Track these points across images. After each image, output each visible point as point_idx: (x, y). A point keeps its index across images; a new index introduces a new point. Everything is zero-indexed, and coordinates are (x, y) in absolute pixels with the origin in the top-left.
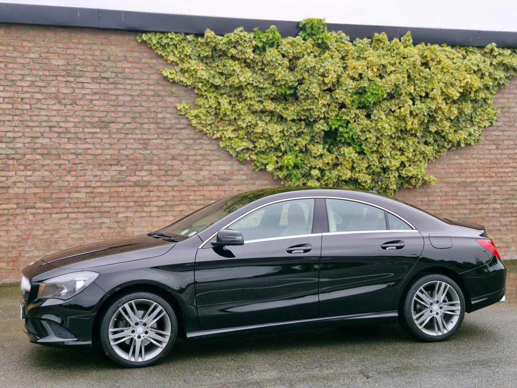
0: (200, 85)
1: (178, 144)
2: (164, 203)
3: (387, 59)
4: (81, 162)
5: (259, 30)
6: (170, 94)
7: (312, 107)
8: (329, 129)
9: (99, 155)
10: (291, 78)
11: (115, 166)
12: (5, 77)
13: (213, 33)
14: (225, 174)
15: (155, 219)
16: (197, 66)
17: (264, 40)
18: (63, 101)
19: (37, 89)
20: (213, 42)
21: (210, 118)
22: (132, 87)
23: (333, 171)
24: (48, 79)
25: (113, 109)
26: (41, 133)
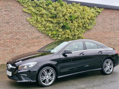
0: (33, 13)
1: (27, 28)
2: (23, 44)
3: (76, 9)
4: (2, 33)
6: (25, 15)
7: (60, 20)
8: (63, 25)
9: (7, 31)
10: (55, 12)
11: (11, 34)
14: (38, 36)
15: (21, 48)
16: (32, 8)
17: (48, 3)
20: (36, 2)
21: (35, 22)
22: (15, 13)
23: (64, 36)
25: (10, 19)
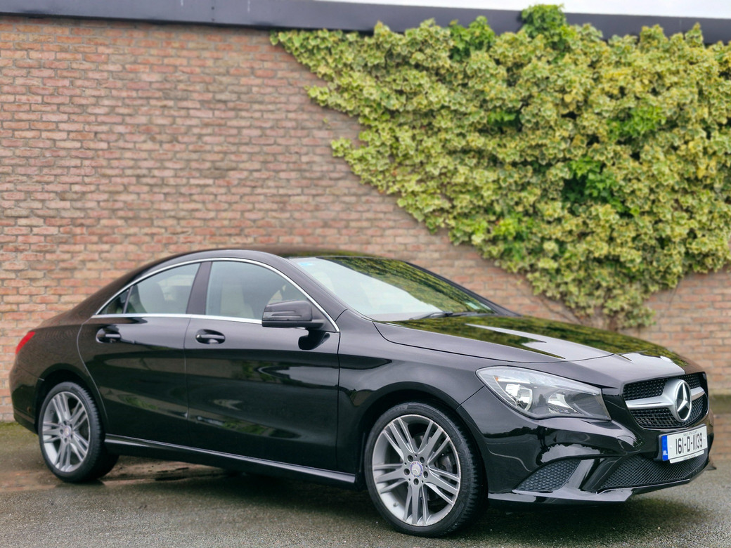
0: (367, 111)
1: (333, 202)
3: (665, 65)
4: (185, 230)
5: (459, 23)
6: (321, 124)
7: (544, 141)
8: (572, 177)
9: (212, 219)
10: (511, 96)
11: (236, 237)
12: (70, 100)
13: (387, 29)
14: (406, 249)
16: (362, 81)
17: (468, 38)
18: (158, 137)
19: (119, 119)
20: (387, 42)
21: (383, 162)
22: (262, 116)
23: (578, 245)
24: (135, 103)
25: (233, 148)
26: (124, 185)
